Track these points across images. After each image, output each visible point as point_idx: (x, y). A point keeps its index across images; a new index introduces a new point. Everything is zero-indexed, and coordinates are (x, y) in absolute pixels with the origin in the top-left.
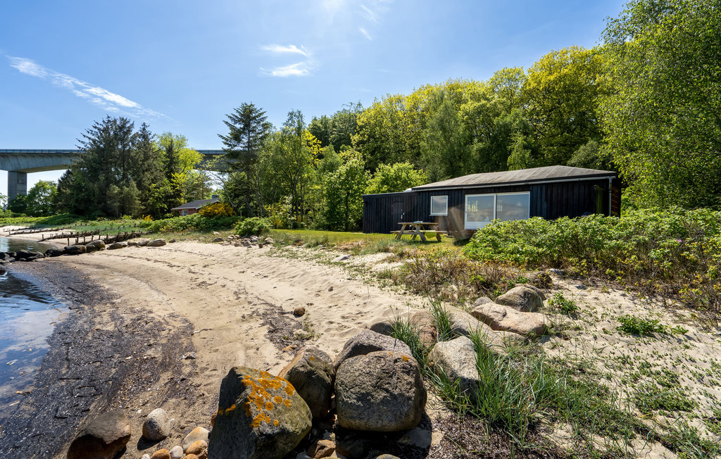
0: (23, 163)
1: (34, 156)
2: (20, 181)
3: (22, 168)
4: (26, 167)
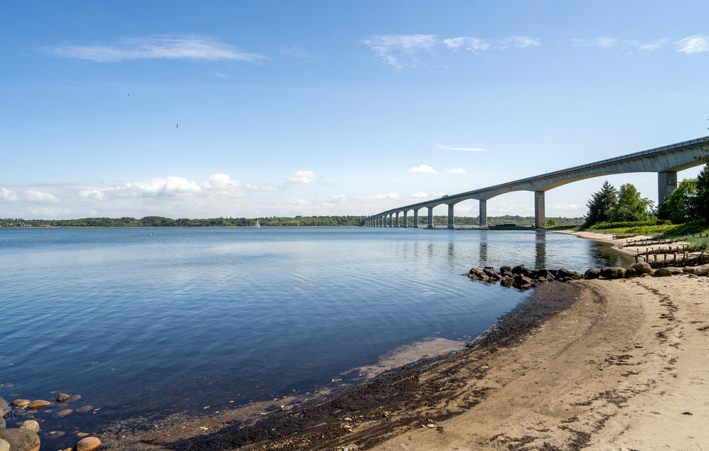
0: (672, 160)
1: (682, 151)
2: (670, 183)
3: (671, 166)
4: (675, 164)
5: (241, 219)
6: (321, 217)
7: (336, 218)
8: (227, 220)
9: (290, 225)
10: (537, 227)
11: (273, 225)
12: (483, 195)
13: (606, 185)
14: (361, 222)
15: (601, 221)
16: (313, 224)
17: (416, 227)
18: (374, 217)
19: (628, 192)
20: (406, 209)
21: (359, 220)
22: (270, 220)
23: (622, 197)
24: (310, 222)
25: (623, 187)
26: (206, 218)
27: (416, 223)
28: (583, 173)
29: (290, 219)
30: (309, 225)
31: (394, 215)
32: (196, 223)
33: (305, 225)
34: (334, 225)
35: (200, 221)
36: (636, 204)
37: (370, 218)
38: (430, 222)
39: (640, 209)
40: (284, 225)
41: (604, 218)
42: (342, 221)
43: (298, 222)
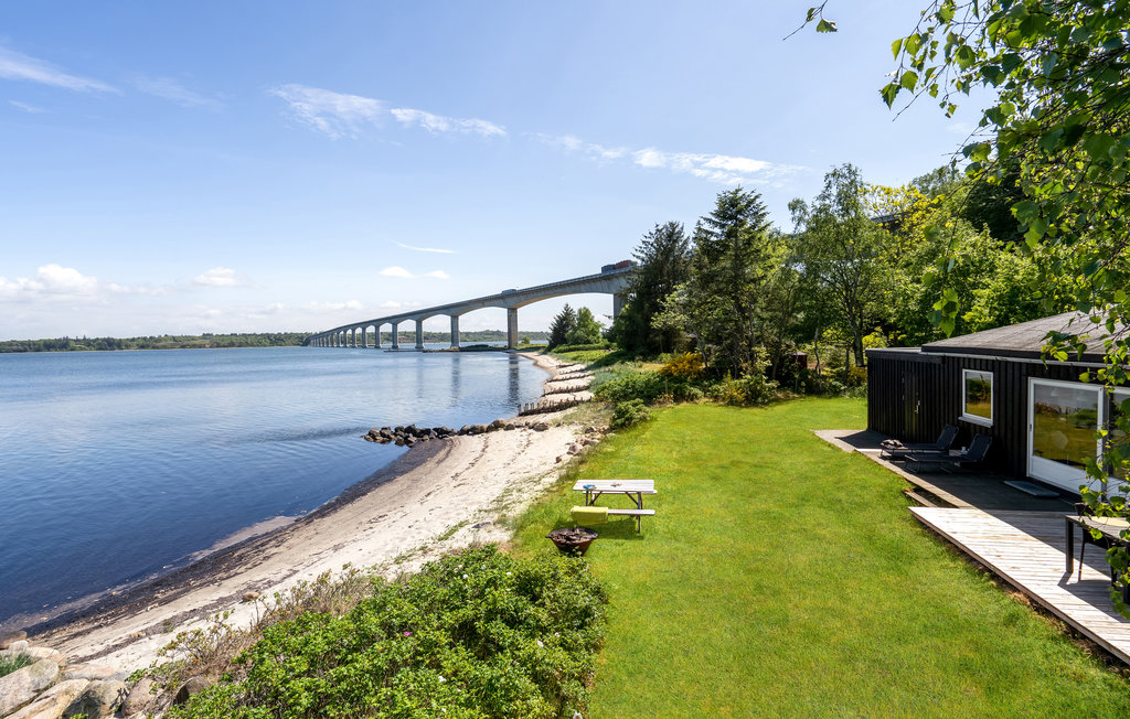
5: (104, 340)
6: (244, 335)
7: (268, 336)
8: (77, 341)
9: (194, 346)
10: (509, 348)
11: (164, 347)
12: (454, 310)
13: (567, 308)
14: (305, 340)
15: (561, 344)
16: (232, 345)
17: (377, 347)
18: (322, 335)
19: (585, 315)
20: (364, 325)
21: (302, 338)
22: (159, 339)
23: (580, 319)
24: (226, 343)
25: (580, 311)
26: (35, 338)
27: (377, 342)
28: (551, 292)
29: (193, 338)
30: (224, 346)
31: (350, 332)
32: (15, 347)
33: (218, 346)
34: (265, 346)
35: (23, 343)
36: (591, 327)
37: (317, 336)
38: (394, 341)
39: (594, 333)
40: (183, 347)
41: (564, 341)
42: (277, 340)
43: (207, 341)
